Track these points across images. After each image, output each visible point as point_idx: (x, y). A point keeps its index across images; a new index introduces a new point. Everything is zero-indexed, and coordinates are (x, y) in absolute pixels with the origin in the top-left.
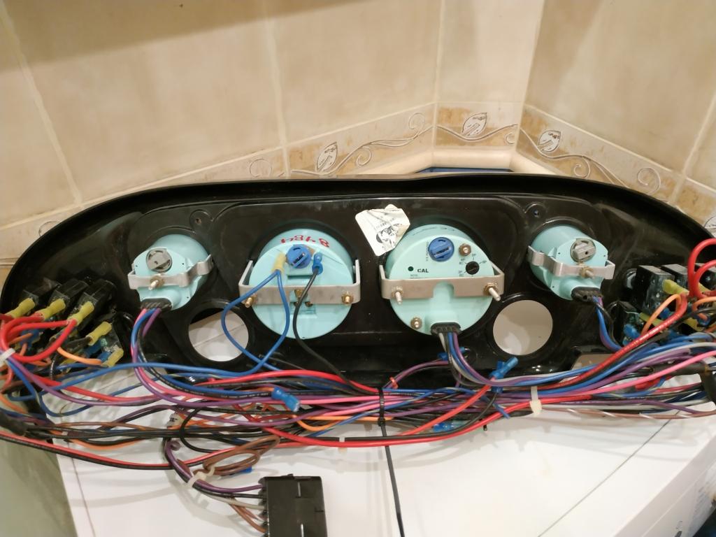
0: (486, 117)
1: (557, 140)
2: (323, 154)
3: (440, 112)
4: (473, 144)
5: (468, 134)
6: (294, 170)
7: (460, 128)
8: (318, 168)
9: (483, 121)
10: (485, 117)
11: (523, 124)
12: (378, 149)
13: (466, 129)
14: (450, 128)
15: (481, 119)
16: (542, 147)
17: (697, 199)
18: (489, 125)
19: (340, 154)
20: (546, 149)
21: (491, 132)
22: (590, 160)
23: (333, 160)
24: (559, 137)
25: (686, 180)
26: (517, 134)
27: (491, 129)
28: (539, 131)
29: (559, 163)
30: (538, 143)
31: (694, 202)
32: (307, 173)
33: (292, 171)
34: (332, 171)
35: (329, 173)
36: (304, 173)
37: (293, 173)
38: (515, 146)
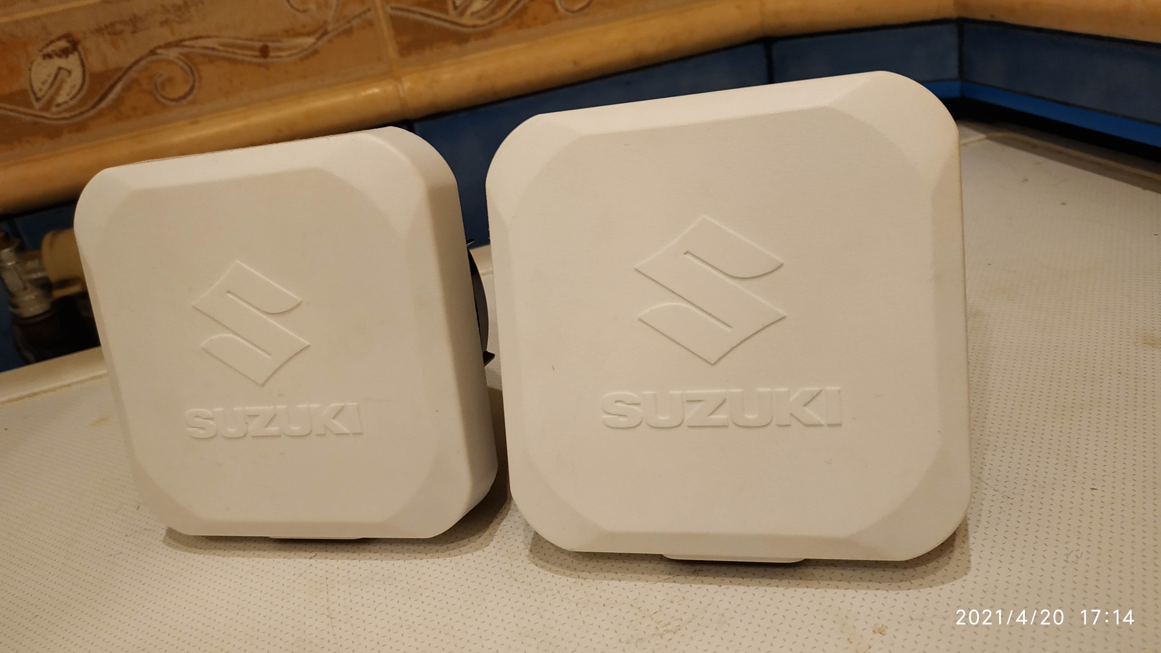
32: (428, 16)
33: (392, 8)
34: (493, 18)
35: (486, 21)
36: (422, 14)
37: (393, 12)
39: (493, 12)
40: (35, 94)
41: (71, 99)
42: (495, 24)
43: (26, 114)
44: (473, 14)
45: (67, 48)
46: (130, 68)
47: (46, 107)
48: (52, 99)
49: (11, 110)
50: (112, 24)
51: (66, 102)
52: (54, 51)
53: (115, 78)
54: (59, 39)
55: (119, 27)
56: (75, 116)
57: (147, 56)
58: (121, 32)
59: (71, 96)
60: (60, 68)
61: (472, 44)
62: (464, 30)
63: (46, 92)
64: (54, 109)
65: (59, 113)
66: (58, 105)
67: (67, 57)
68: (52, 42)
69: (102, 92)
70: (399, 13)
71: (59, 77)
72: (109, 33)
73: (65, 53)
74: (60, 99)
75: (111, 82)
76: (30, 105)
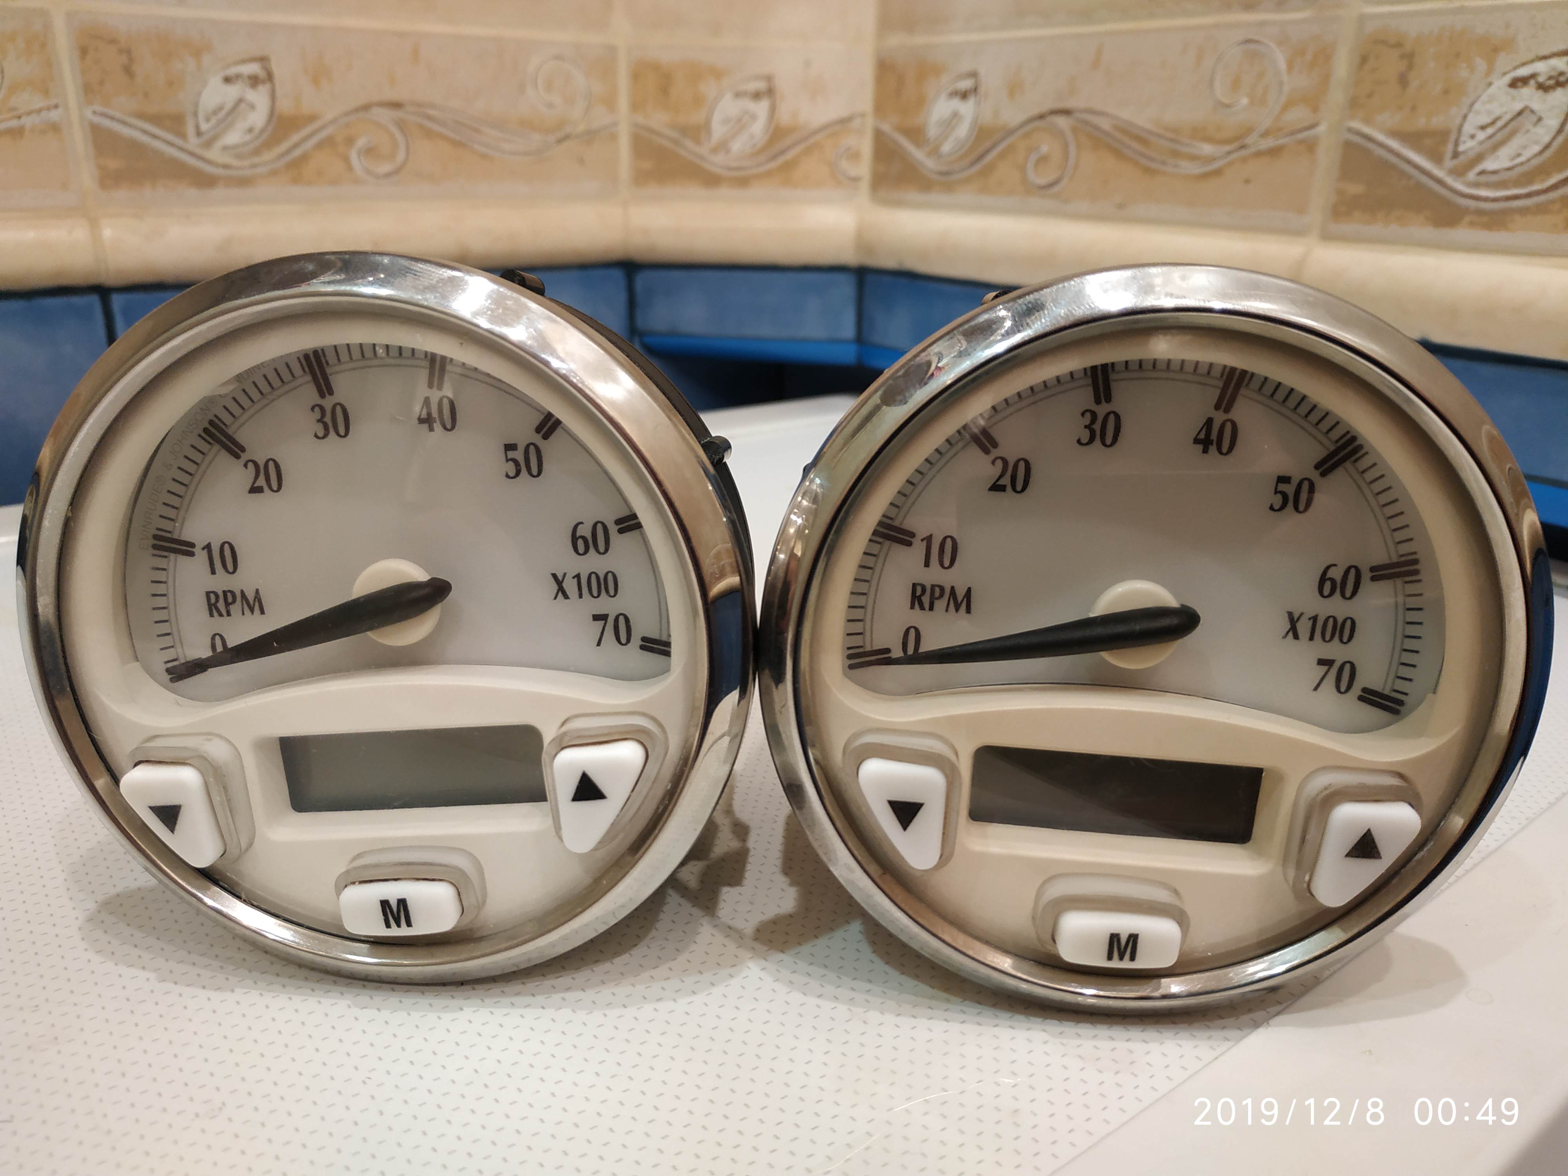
0: (770, 92)
1: (971, 101)
2: (215, 81)
3: (636, 76)
4: (743, 182)
5: (723, 146)
6: (99, 108)
7: (699, 129)
8: (199, 133)
9: (765, 104)
10: (768, 91)
11: (879, 108)
12: (429, 134)
13: (718, 131)
14: (670, 126)
15: (757, 96)
16: (935, 152)
17: (1410, 66)
18: (784, 116)
19: (285, 106)
20: (946, 148)
21: (791, 141)
22: (1067, 112)
23: (258, 118)
24: (975, 90)
25: (1362, 19)
26: (866, 147)
27: (790, 131)
28: (921, 102)
29: (987, 172)
30: (923, 143)
31: (1403, 81)
32: (155, 136)
33: (95, 113)
34: (256, 160)
35: (246, 163)
36: (145, 132)
37: (97, 120)
38: (865, 186)
39: (257, 152)
42: (260, 170)
44: (225, 148)
61: (219, 192)
62: (208, 169)
70: (107, 123)
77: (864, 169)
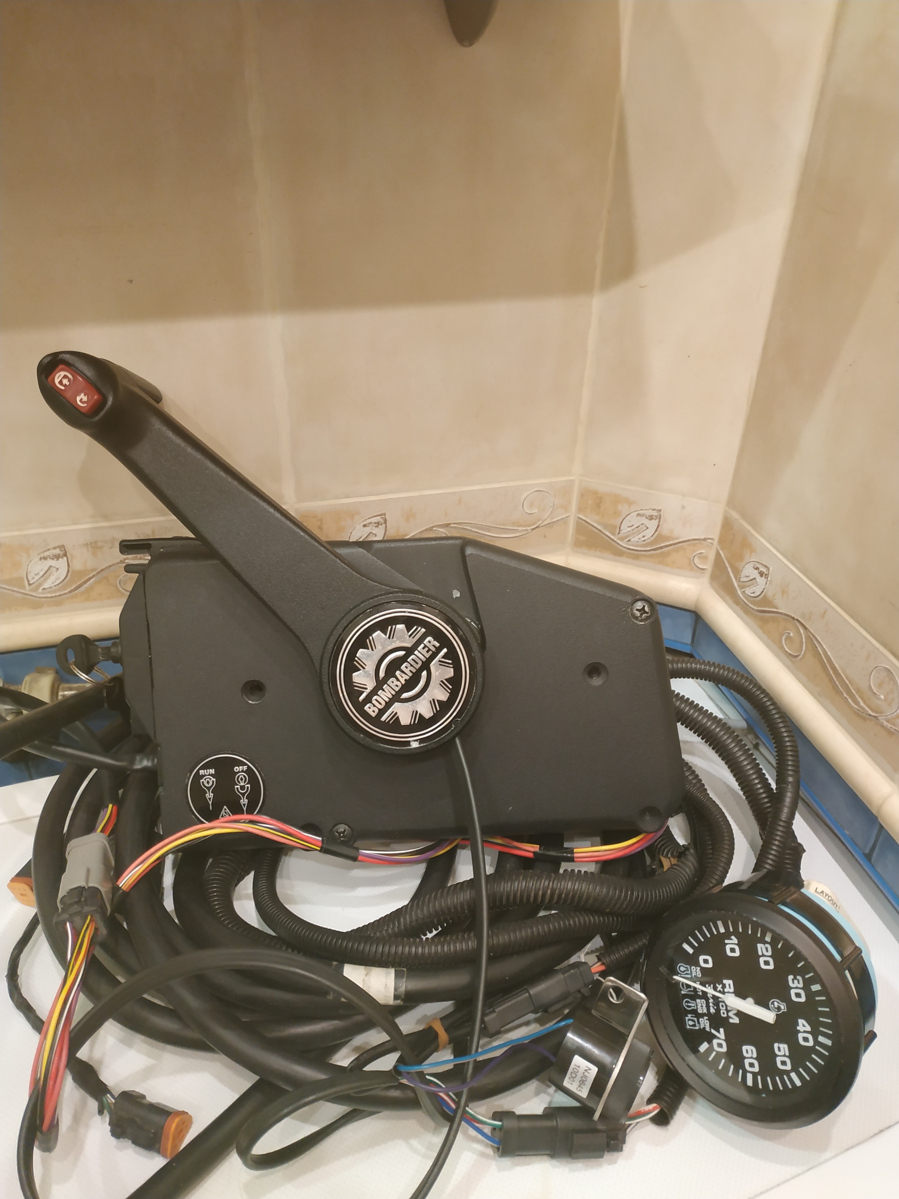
0: (659, 517)
1: (763, 580)
3: (583, 496)
4: (637, 557)
5: (627, 538)
7: (615, 527)
9: (655, 523)
10: (657, 516)
11: (721, 541)
13: (625, 529)
14: (599, 524)
15: (651, 518)
16: (743, 587)
18: (665, 530)
20: (748, 591)
21: (667, 544)
22: (805, 628)
24: (766, 576)
26: (712, 556)
27: (668, 538)
28: (741, 558)
29: (764, 622)
30: (738, 579)
38: (707, 574)
40: (28, 581)
41: (55, 586)
43: (18, 592)
45: (59, 555)
46: (102, 570)
47: (36, 589)
48: (40, 585)
49: (8, 590)
50: (96, 542)
51: (51, 587)
52: (48, 555)
53: (91, 575)
54: (55, 548)
55: (100, 544)
56: (56, 596)
57: (118, 563)
58: (101, 548)
59: (54, 584)
60: (51, 566)
63: (37, 581)
64: (40, 590)
65: (44, 593)
66: (44, 589)
67: (58, 559)
68: (49, 550)
69: (79, 583)
71: (49, 571)
72: (92, 547)
73: (57, 557)
74: (46, 586)
75: (87, 577)
76: (24, 587)
77: (708, 566)
